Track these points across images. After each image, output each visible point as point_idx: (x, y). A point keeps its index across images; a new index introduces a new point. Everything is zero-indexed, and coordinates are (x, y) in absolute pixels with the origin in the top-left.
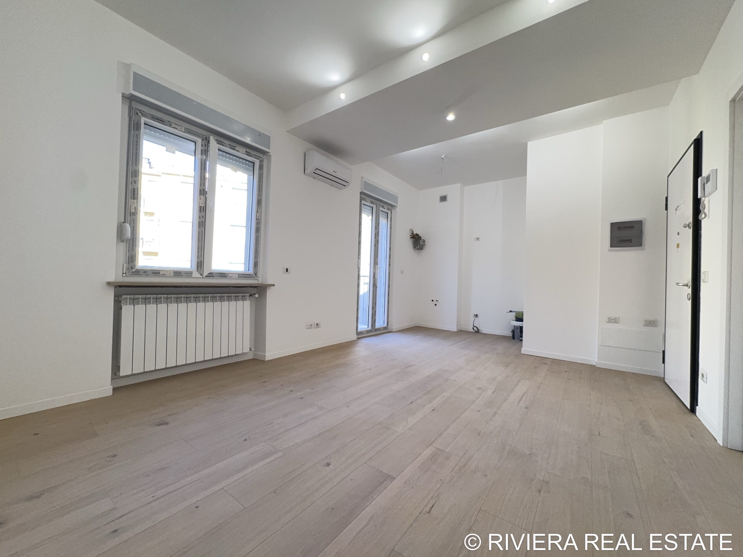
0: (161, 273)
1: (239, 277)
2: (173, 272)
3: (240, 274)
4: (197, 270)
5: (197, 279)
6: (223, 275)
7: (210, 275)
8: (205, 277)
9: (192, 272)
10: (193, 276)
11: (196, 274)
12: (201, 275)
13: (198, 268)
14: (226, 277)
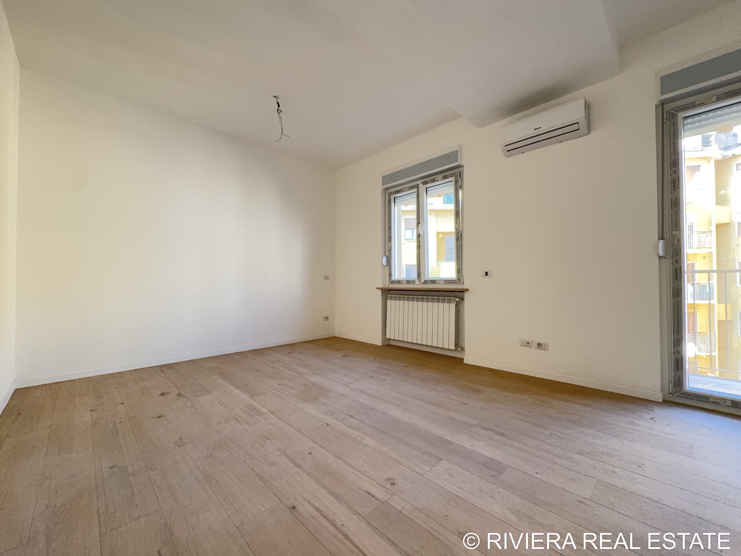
0: (401, 282)
1: (445, 283)
2: (406, 281)
3: (446, 281)
4: (418, 279)
5: (418, 285)
6: (433, 282)
7: (425, 282)
8: (423, 283)
9: (415, 280)
10: (416, 283)
11: (417, 282)
12: (420, 282)
13: (418, 277)
14: (435, 283)
